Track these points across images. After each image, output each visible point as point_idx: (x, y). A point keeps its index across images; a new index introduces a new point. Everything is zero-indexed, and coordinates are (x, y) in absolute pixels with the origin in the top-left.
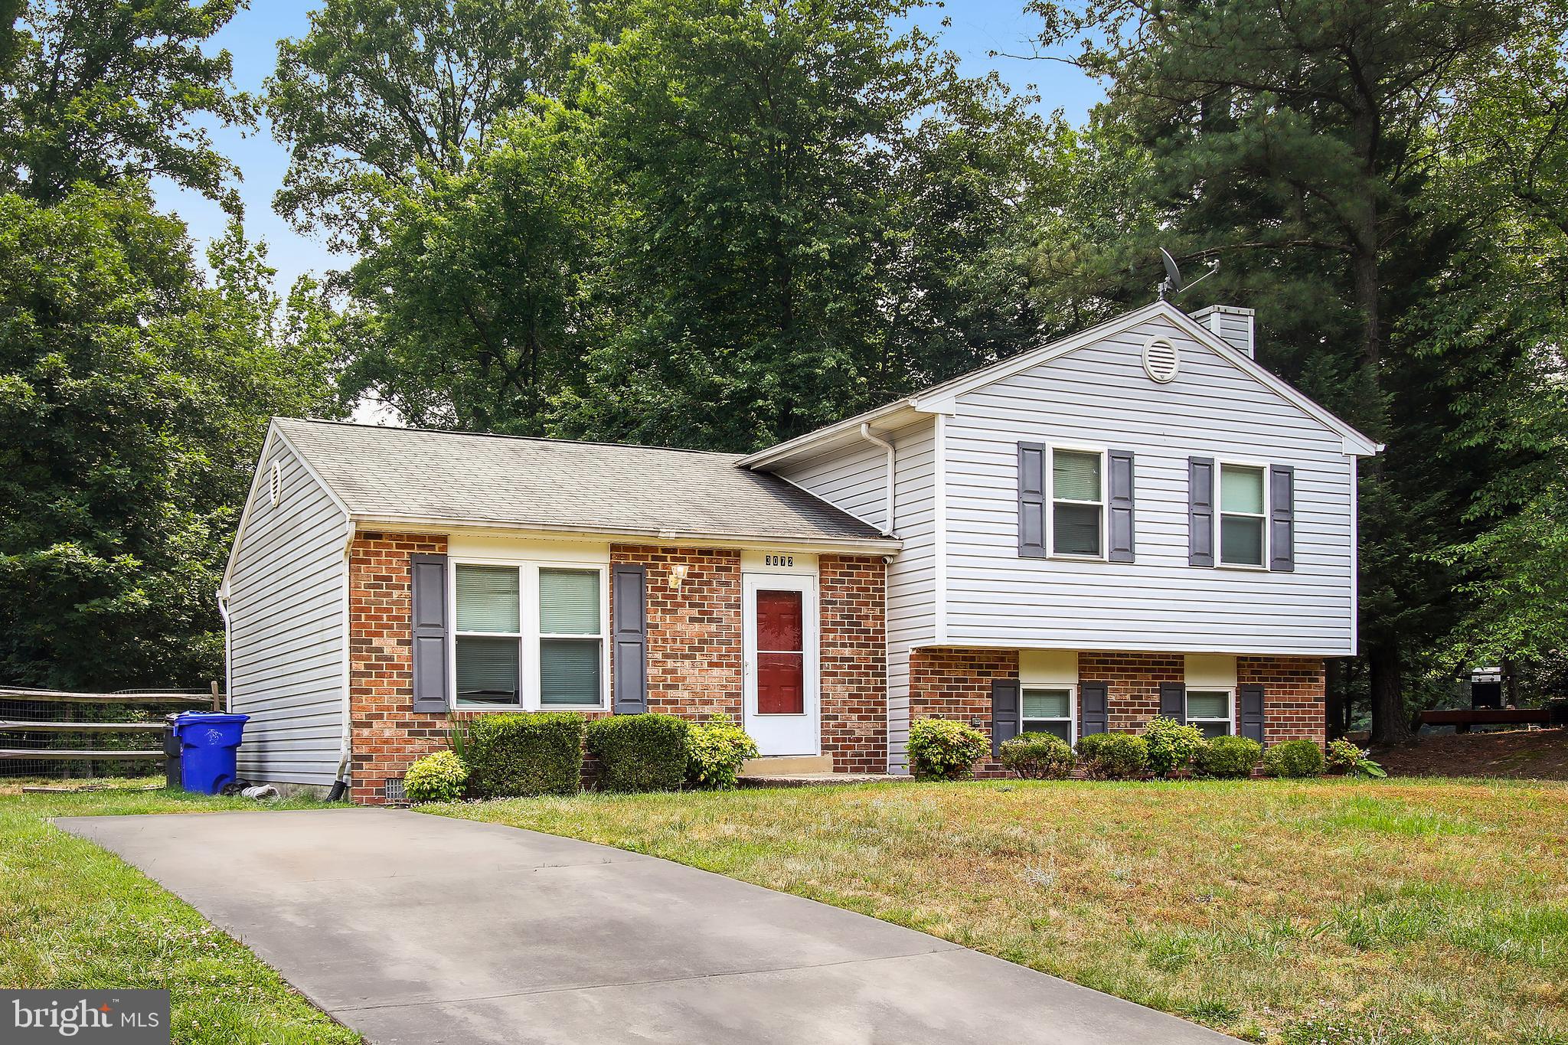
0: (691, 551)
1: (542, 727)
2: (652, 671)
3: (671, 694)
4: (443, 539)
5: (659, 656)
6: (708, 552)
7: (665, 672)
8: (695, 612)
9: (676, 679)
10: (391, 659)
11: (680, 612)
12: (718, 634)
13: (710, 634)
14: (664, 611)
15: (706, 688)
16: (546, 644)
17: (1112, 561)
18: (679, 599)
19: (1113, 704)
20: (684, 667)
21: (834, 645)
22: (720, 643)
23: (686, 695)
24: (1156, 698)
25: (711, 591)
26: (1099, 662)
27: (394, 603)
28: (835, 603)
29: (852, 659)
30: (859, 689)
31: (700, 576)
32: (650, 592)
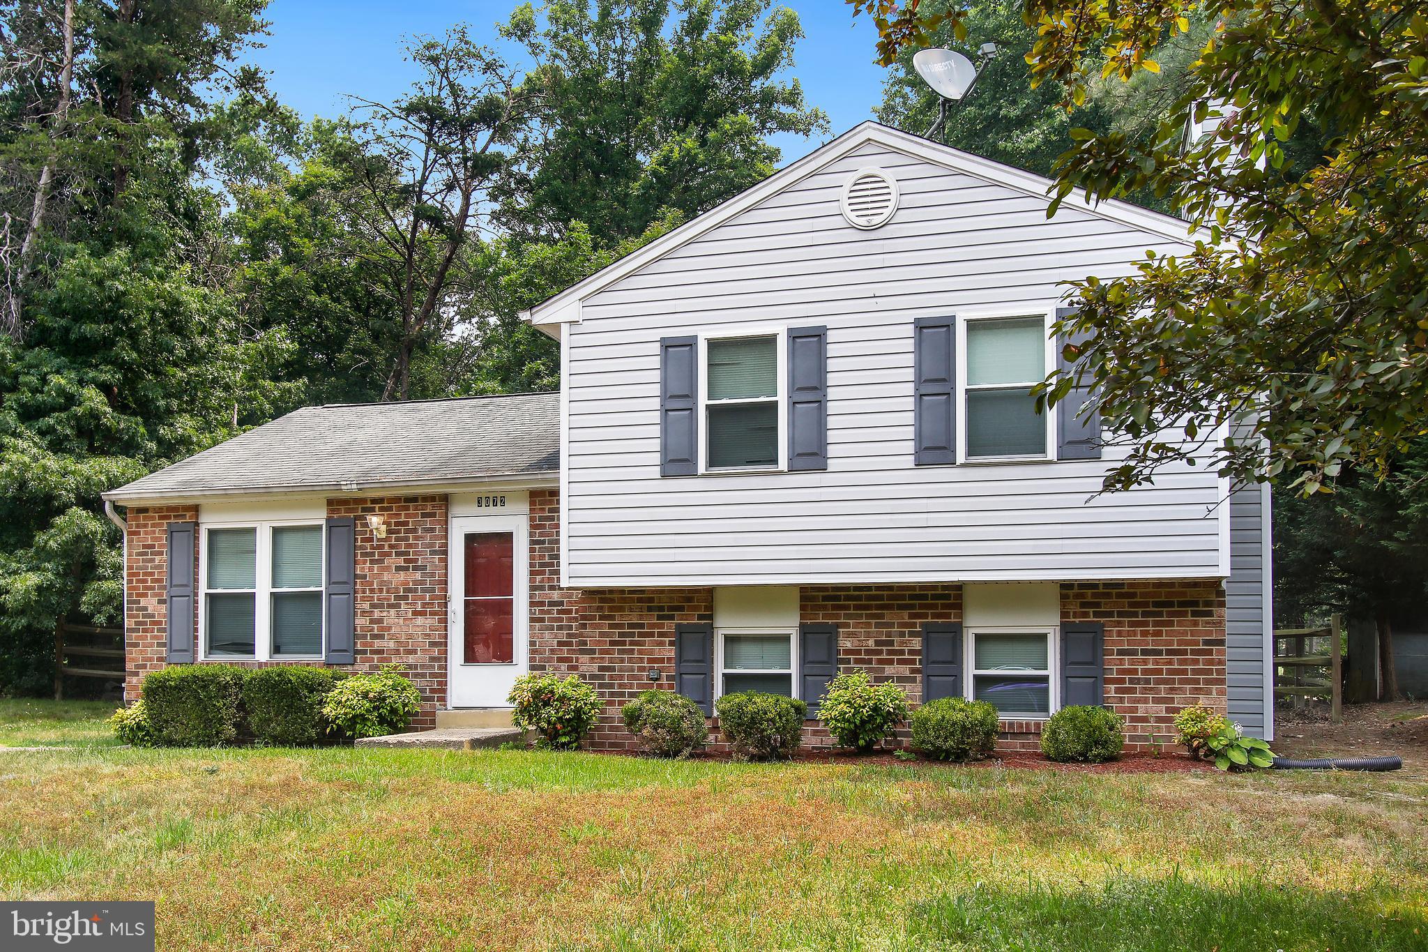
0: (397, 500)
1: (182, 679)
2: (361, 621)
3: (377, 644)
4: (196, 509)
5: (366, 606)
6: (413, 499)
7: (372, 621)
8: (401, 561)
9: (382, 629)
10: (153, 616)
11: (387, 561)
12: (422, 582)
13: (415, 582)
14: (372, 562)
15: (410, 636)
16: (277, 599)
17: (792, 470)
18: (386, 549)
19: (847, 652)
20: (390, 617)
21: (541, 588)
22: (424, 590)
23: (392, 645)
24: (917, 643)
25: (416, 538)
26: (825, 598)
27: (156, 567)
28: (543, 542)
29: (561, 603)
30: (569, 635)
31: (406, 523)
32: (359, 544)
